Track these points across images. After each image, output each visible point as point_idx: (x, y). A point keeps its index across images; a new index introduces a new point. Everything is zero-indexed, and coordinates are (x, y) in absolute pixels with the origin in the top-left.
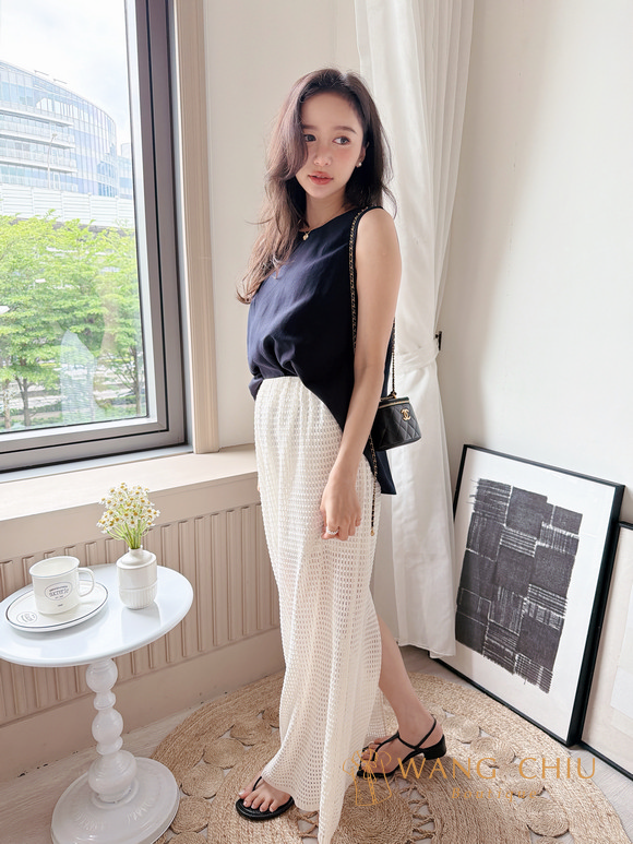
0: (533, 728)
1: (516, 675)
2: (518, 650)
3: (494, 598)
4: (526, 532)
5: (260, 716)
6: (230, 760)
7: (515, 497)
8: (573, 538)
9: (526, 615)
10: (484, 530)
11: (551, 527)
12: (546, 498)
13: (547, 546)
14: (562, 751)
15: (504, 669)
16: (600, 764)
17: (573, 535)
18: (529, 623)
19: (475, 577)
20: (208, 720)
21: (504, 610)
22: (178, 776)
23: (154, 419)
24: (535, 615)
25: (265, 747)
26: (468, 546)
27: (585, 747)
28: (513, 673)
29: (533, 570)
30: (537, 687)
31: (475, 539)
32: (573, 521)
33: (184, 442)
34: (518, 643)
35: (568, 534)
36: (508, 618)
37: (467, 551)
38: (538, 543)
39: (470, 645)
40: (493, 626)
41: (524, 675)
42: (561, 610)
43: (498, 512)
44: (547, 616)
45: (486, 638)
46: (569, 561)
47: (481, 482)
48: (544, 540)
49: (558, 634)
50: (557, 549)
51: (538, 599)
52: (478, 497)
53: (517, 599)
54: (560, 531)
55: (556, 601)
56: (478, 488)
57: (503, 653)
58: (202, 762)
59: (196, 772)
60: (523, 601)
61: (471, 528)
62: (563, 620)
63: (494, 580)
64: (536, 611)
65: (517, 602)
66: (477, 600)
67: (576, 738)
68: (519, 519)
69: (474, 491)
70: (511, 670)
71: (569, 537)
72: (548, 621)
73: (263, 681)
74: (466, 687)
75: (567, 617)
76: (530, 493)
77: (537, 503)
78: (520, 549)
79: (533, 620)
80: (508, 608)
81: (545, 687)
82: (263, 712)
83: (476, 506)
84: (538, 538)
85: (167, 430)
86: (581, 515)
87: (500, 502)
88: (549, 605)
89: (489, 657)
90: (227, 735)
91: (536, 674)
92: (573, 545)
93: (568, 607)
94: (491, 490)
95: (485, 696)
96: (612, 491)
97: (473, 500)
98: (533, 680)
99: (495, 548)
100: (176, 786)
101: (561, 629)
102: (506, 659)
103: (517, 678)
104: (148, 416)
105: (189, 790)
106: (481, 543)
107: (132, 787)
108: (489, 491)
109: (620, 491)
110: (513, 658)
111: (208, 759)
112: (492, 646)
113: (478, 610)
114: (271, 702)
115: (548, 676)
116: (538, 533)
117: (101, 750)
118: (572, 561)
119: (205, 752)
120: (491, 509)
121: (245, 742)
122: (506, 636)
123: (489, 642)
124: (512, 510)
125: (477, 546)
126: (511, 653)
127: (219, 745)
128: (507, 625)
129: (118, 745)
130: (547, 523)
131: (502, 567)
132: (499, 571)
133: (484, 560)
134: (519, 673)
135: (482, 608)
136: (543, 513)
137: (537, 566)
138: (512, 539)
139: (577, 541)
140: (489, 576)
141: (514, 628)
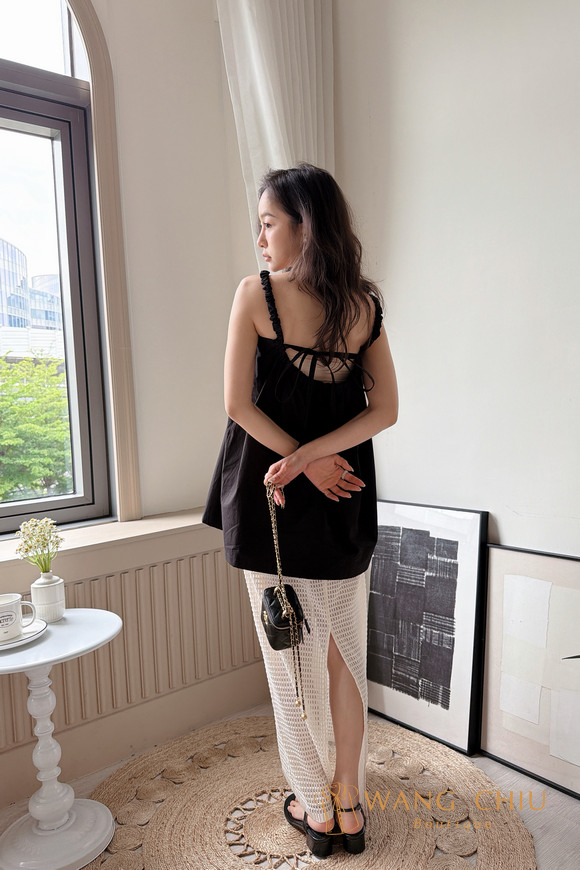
0: (441, 746)
1: (421, 700)
2: (420, 676)
3: (396, 633)
4: (415, 566)
5: (190, 760)
6: (162, 795)
7: (405, 536)
8: (453, 564)
9: (424, 642)
10: (383, 571)
11: (435, 557)
12: (428, 533)
13: (434, 575)
14: (465, 760)
15: (407, 695)
16: (496, 766)
17: (453, 561)
18: (427, 647)
19: (380, 616)
21: (405, 641)
22: (113, 811)
23: (80, 493)
24: (431, 639)
25: (194, 783)
26: (371, 589)
27: (484, 754)
28: (418, 698)
29: (425, 600)
30: (439, 706)
31: (376, 580)
32: (451, 548)
33: (108, 514)
34: (420, 669)
35: (449, 560)
36: (409, 649)
37: (371, 594)
38: (427, 574)
39: (380, 681)
40: (399, 659)
41: (428, 698)
42: (451, 630)
43: (392, 553)
44: (441, 638)
45: (394, 671)
46: (452, 584)
48: (431, 570)
49: (451, 652)
50: (442, 576)
51: (431, 624)
53: (415, 628)
54: (443, 559)
55: (439, 620)
57: (408, 681)
58: (136, 799)
59: (130, 807)
60: (420, 629)
61: (372, 576)
62: (454, 639)
63: (395, 617)
64: (431, 636)
65: (415, 631)
66: (384, 636)
67: (476, 747)
68: (410, 556)
70: (416, 697)
71: (451, 563)
72: (442, 642)
74: (381, 722)
75: (457, 635)
76: (417, 531)
77: (421, 537)
78: (413, 582)
79: (430, 644)
80: (410, 640)
81: (446, 705)
82: (192, 757)
84: (426, 569)
85: (93, 503)
86: (456, 543)
87: (394, 544)
88: (441, 628)
89: (397, 688)
90: (159, 777)
91: (437, 694)
92: (454, 569)
93: (457, 626)
94: (386, 534)
96: (478, 517)
98: (435, 701)
99: (393, 586)
100: (112, 819)
101: (453, 647)
102: (411, 687)
103: (422, 702)
104: (75, 493)
105: (124, 820)
106: (382, 584)
107: (70, 815)
108: (384, 536)
109: (485, 517)
110: (417, 685)
111: (141, 797)
112: (399, 678)
113: (385, 646)
114: (200, 750)
115: (447, 694)
116: (425, 565)
117: (41, 777)
118: (454, 584)
119: (137, 791)
120: (386, 552)
121: (176, 781)
122: (411, 665)
123: (396, 674)
124: (404, 549)
125: (379, 587)
126: (415, 680)
127: (152, 785)
128: (409, 655)
129: (57, 771)
130: (432, 554)
131: (401, 601)
132: (399, 606)
133: (385, 599)
134: (423, 697)
135: (388, 645)
136: (428, 546)
137: (429, 595)
138: (406, 574)
139: (457, 565)
140: (391, 612)
141: (416, 657)
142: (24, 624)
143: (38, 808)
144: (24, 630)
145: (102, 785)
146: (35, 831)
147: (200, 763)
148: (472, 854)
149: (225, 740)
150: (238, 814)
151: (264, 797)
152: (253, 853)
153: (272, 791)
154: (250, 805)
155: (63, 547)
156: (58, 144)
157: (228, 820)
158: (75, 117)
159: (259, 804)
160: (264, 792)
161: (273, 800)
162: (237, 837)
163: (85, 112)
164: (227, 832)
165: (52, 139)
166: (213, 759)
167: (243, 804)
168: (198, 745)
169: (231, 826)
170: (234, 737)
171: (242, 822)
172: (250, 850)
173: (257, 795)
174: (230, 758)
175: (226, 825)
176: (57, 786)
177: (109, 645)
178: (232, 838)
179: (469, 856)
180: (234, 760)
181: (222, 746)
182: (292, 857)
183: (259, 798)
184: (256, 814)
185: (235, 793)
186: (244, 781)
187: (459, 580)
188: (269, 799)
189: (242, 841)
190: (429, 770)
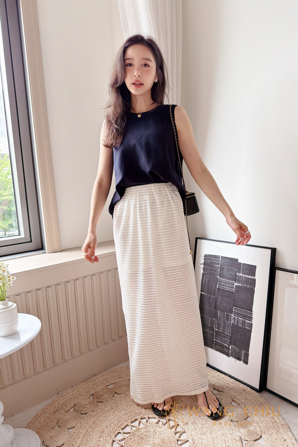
2: (230, 343)
3: (216, 318)
4: (229, 279)
5: (92, 397)
6: (73, 424)
7: (223, 261)
8: (253, 279)
9: (233, 324)
10: (209, 281)
11: (241, 274)
12: (237, 260)
13: (240, 285)
14: (257, 395)
15: (222, 354)
17: (252, 277)
18: (235, 328)
19: (206, 307)
20: (61, 403)
21: (222, 323)
22: (41, 436)
23: (22, 236)
24: (238, 323)
25: (94, 413)
26: (201, 291)
28: (229, 356)
29: (234, 300)
30: (242, 362)
31: (204, 287)
32: (252, 269)
33: (41, 248)
34: (230, 340)
35: (250, 277)
36: (224, 327)
37: (201, 294)
38: (236, 284)
39: (207, 344)
40: (217, 333)
41: (235, 357)
42: (251, 318)
43: (215, 271)
44: (244, 323)
45: (214, 340)
46: (252, 292)
47: (206, 256)
48: (239, 282)
49: (250, 331)
50: (246, 286)
51: (238, 314)
52: (205, 264)
53: (228, 316)
54: (246, 276)
55: (246, 313)
56: (204, 259)
57: (223, 347)
58: (56, 427)
59: (53, 433)
60: (231, 316)
61: (202, 281)
62: (252, 324)
63: (215, 308)
64: (238, 321)
65: (228, 318)
66: (209, 319)
67: (263, 387)
68: (225, 273)
69: (202, 261)
71: (251, 278)
72: (244, 325)
73: (94, 378)
75: (254, 322)
76: (230, 258)
77: (233, 262)
78: (227, 289)
79: (237, 326)
80: (224, 321)
81: (246, 362)
82: (93, 395)
83: (204, 269)
84: (235, 281)
85: (31, 241)
86: (255, 267)
87: (216, 265)
88: (244, 316)
89: (216, 350)
90: (72, 410)
91: (240, 355)
92: (253, 283)
93: (254, 316)
94: (211, 259)
95: (216, 371)
96: (269, 251)
97: (202, 266)
98: (239, 359)
99: (215, 290)
100: (41, 442)
101: (251, 329)
102: (225, 349)
103: (232, 359)
104: (19, 235)
105: (48, 443)
106: (208, 288)
107: (12, 444)
108: (210, 260)
109: (274, 251)
110: (229, 349)
111: (60, 424)
112: (217, 344)
113: (209, 325)
114: (98, 389)
115: (247, 355)
116: (235, 279)
118: (253, 291)
119: (58, 421)
120: (211, 270)
121: (82, 412)
122: (224, 337)
123: (216, 342)
124: (221, 268)
125: (206, 290)
126: (228, 346)
127: (67, 416)
128: (224, 331)
129: (2, 419)
130: (239, 273)
131: (220, 299)
132: (218, 302)
133: (210, 297)
134: (232, 356)
135: (211, 324)
136: (236, 268)
137: (236, 297)
138: (223, 284)
139: (254, 280)
140: (213, 306)
141: (228, 332)
145: (37, 416)
147: (98, 399)
149: (113, 382)
150: (120, 437)
151: (136, 424)
153: (141, 419)
154: (128, 429)
157: (114, 441)
159: (134, 428)
160: (136, 420)
161: (142, 426)
166: (106, 396)
167: (123, 429)
168: (97, 386)
170: (118, 380)
171: (122, 443)
173: (132, 422)
174: (116, 395)
175: (112, 445)
180: (119, 396)
181: (111, 386)
183: (133, 424)
184: (131, 437)
185: (119, 421)
186: (124, 412)
187: (256, 289)
188: (139, 425)
190: (235, 402)
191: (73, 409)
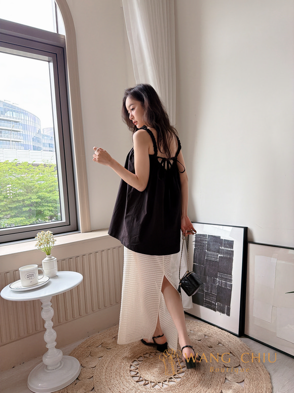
0: (226, 333)
1: (217, 312)
2: (216, 301)
3: (206, 282)
4: (214, 252)
6: (101, 354)
7: (209, 239)
8: (231, 251)
9: (218, 286)
10: (199, 254)
11: (223, 248)
12: (220, 237)
13: (222, 256)
14: (238, 339)
15: (212, 311)
16: (252, 342)
17: (231, 249)
18: (219, 288)
20: (92, 342)
21: (210, 286)
22: (80, 361)
23: (64, 220)
24: (221, 285)
25: (116, 349)
26: (194, 262)
27: (246, 336)
29: (219, 267)
30: (225, 315)
31: (196, 259)
32: (230, 244)
33: (76, 229)
34: (216, 298)
35: (229, 249)
36: (212, 289)
37: (194, 264)
38: (219, 255)
39: (199, 304)
40: (207, 294)
41: (220, 311)
42: (231, 281)
43: (203, 246)
44: (226, 284)
46: (230, 260)
47: (197, 235)
48: (221, 253)
49: (231, 291)
50: (226, 256)
51: (221, 278)
52: (196, 241)
54: (227, 249)
55: (225, 276)
56: (196, 238)
57: (211, 304)
58: (90, 356)
60: (216, 280)
61: (194, 255)
62: (232, 285)
63: (205, 274)
64: (222, 283)
65: (214, 281)
67: (242, 333)
68: (212, 247)
69: (194, 239)
70: (215, 311)
72: (226, 286)
74: (199, 322)
75: (233, 283)
76: (214, 236)
77: (217, 239)
78: (213, 259)
79: (221, 287)
80: (212, 285)
81: (228, 314)
82: (115, 337)
83: (195, 245)
84: (219, 253)
85: (70, 225)
86: (233, 241)
87: (204, 242)
88: (226, 279)
89: (206, 307)
91: (224, 309)
92: (232, 253)
93: (233, 279)
94: (200, 238)
96: (242, 230)
97: (194, 243)
98: (223, 312)
99: (204, 261)
100: (79, 365)
101: (231, 288)
102: (213, 306)
103: (218, 313)
104: (61, 220)
106: (199, 260)
107: (61, 364)
109: (246, 229)
110: (215, 305)
111: (92, 355)
112: (207, 302)
115: (229, 309)
116: (219, 251)
117: (48, 346)
118: (232, 260)
119: (90, 352)
120: (200, 246)
121: (108, 348)
122: (212, 296)
123: (206, 300)
124: (209, 244)
125: (197, 261)
126: (214, 303)
127: (97, 350)
128: (211, 292)
129: (55, 344)
130: (221, 246)
131: (208, 267)
132: (207, 270)
133: (200, 266)
134: (218, 310)
136: (220, 243)
137: (220, 265)
138: (210, 256)
139: (233, 251)
140: (203, 273)
141: (214, 293)
142: (39, 278)
143: (47, 360)
144: (39, 281)
145: (75, 350)
146: (46, 370)
148: (242, 382)
150: (135, 363)
151: (147, 355)
152: (142, 381)
153: (151, 353)
154: (141, 359)
155: (56, 244)
156: (51, 64)
157: (131, 365)
158: (59, 52)
159: (145, 358)
160: (147, 353)
161: (151, 357)
162: (136, 373)
163: (63, 49)
164: (131, 371)
165: (49, 62)
167: (137, 358)
169: (132, 368)
171: (138, 366)
172: (141, 379)
173: (144, 354)
175: (130, 368)
176: (55, 350)
177: (77, 287)
178: (133, 373)
179: (240, 382)
182: (160, 382)
183: (145, 356)
184: (144, 363)
187: (234, 258)
189: (137, 375)
190: (221, 343)
191: (100, 346)
